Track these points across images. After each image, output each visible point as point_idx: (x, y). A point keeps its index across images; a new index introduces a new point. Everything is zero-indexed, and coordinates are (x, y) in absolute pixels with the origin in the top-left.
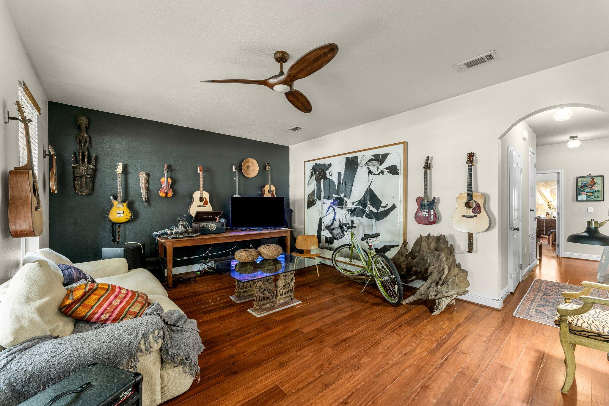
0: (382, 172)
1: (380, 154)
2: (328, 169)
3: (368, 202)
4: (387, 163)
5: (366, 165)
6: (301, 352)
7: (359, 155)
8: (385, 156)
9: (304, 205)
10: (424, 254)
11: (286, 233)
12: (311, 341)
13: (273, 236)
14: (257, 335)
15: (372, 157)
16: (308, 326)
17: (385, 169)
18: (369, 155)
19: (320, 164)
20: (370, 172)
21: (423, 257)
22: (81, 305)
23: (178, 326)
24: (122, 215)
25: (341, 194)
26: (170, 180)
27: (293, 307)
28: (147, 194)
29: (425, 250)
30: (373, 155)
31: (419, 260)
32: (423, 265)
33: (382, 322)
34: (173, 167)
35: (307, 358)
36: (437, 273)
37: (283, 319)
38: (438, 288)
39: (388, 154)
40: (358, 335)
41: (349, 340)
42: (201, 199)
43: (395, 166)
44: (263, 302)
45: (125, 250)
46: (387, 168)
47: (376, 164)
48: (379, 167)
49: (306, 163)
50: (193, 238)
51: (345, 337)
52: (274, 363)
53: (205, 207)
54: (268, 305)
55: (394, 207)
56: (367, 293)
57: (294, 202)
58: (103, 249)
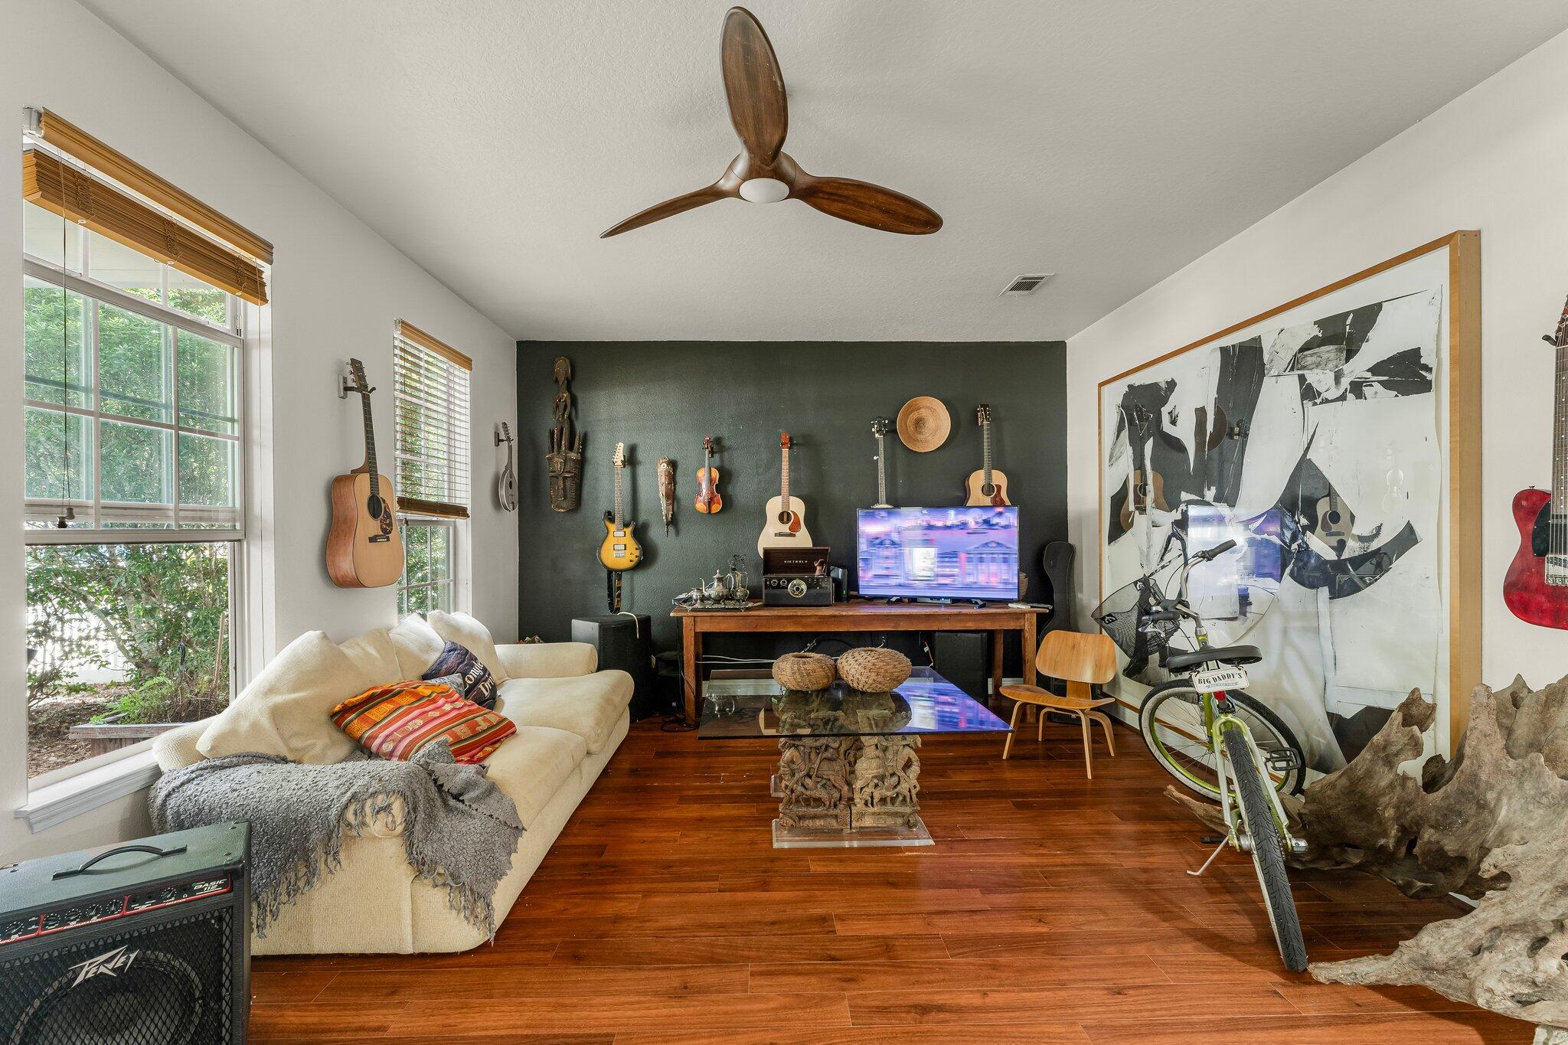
0: (1357, 388)
1: (1348, 314)
2: (1164, 401)
3: (1301, 518)
4: (1379, 346)
5: (1292, 369)
6: (763, 981)
7: (1266, 331)
8: (1368, 316)
9: (1100, 531)
10: (1484, 777)
11: (1018, 619)
12: (827, 965)
13: (971, 626)
14: (719, 891)
15: (1316, 332)
16: (869, 920)
17: (1369, 375)
18: (1302, 324)
19: (1142, 387)
20: (1309, 393)
21: (1477, 787)
22: (359, 716)
23: (463, 801)
24: (622, 553)
25: (1206, 489)
26: (715, 474)
27: (898, 849)
28: (671, 507)
29: (1487, 757)
30: (1320, 323)
31: (1452, 801)
32: (1475, 830)
33: (1148, 1010)
34: (727, 443)
35: (757, 1006)
36: (1548, 886)
37: (830, 874)
38: (1536, 969)
39: (1378, 307)
40: (991, 1015)
41: (942, 1016)
42: (784, 517)
43: (1415, 353)
44: (803, 810)
45: (600, 626)
46: (1375, 370)
47: (1332, 355)
48: (1345, 367)
49: (1105, 388)
50: (738, 614)
51: (939, 999)
52: (671, 979)
53: (794, 536)
54: (819, 823)
55: (1407, 538)
56: (1218, 885)
57: (1080, 520)
58: (574, 622)
